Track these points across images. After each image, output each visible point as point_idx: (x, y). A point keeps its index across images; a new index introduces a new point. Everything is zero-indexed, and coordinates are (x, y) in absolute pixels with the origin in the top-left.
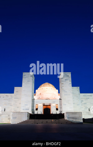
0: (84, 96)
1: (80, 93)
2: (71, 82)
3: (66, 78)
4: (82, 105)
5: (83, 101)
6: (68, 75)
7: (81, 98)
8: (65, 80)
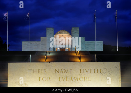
0: (87, 43)
1: (85, 41)
2: (78, 34)
3: (75, 32)
4: (85, 49)
5: (86, 46)
6: (77, 29)
7: (85, 44)
8: (75, 33)
